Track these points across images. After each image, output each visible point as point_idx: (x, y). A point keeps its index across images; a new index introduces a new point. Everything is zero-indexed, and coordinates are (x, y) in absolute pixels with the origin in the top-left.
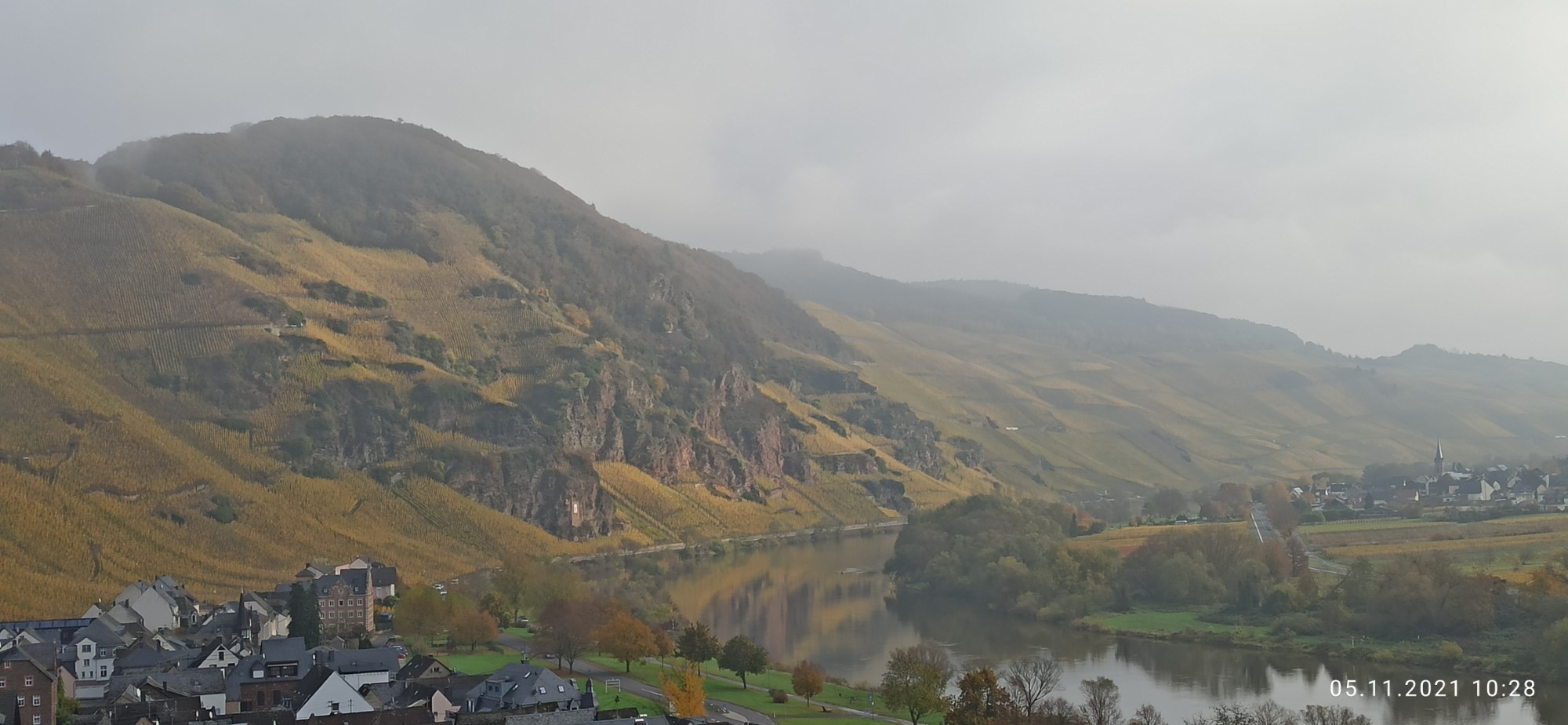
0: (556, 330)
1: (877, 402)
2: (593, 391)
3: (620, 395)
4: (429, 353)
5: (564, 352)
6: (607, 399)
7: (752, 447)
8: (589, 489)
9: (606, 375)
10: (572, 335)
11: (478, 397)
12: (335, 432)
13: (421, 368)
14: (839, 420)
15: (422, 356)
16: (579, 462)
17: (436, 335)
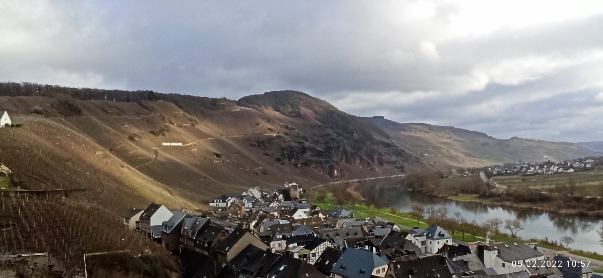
0: (331, 135)
1: (398, 149)
2: (338, 147)
3: (344, 148)
4: (305, 139)
5: (333, 139)
6: (341, 149)
7: (372, 159)
8: (338, 168)
9: (341, 144)
10: (335, 136)
11: (315, 149)
12: (287, 156)
13: (303, 143)
14: (390, 153)
15: (304, 140)
16: (336, 162)
17: (307, 136)
